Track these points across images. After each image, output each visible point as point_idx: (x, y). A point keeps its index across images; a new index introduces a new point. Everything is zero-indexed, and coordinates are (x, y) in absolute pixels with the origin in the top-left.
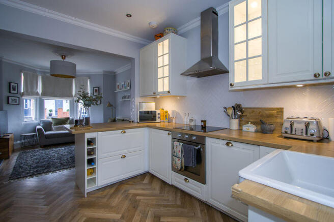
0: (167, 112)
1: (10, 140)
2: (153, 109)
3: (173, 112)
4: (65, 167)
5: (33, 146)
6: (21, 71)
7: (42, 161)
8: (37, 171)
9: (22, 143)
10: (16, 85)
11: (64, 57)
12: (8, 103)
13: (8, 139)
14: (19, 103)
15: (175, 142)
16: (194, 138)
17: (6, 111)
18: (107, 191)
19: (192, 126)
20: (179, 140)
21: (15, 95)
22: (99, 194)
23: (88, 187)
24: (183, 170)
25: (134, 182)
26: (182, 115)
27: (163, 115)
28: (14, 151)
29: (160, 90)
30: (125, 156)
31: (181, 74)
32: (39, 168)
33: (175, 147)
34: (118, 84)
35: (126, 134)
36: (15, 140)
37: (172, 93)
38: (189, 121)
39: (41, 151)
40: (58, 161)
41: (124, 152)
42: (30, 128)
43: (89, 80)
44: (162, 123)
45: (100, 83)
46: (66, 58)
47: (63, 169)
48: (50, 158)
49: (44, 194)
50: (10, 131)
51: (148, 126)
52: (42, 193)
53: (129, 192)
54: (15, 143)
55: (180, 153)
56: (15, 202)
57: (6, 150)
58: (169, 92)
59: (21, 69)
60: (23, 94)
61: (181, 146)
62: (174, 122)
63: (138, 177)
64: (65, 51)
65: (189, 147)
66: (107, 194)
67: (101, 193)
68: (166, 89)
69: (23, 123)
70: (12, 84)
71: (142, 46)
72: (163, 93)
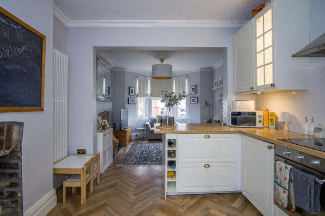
0: (273, 114)
1: (128, 132)
2: (252, 110)
3: (284, 114)
4: (158, 163)
5: (143, 139)
6: (137, 77)
7: (145, 153)
8: (138, 161)
9: (136, 136)
10: (133, 88)
11: (162, 60)
12: (128, 103)
13: (126, 131)
14: (135, 103)
15: (278, 162)
16: (317, 162)
17: (127, 109)
18: (187, 200)
19: (317, 139)
20: (287, 161)
21: (133, 97)
22: (179, 201)
23: (168, 190)
24: (293, 210)
25: (220, 201)
26: (301, 120)
27: (266, 118)
28: (130, 141)
29: (260, 83)
30: (209, 166)
31: (293, 56)
32: (141, 159)
33: (278, 170)
34: (216, 80)
35: (210, 139)
36: (132, 132)
37: (279, 87)
38: (312, 130)
39: (147, 144)
40: (155, 155)
41: (208, 160)
42: (141, 123)
43: (187, 79)
44: (266, 130)
45: (197, 81)
46: (164, 61)
47: (157, 164)
48: (150, 152)
49: (136, 184)
50: (129, 125)
51: (241, 132)
52: (136, 182)
53: (210, 212)
54: (132, 134)
55: (287, 182)
56: (118, 184)
57: (125, 139)
58: (273, 85)
59: (136, 75)
60: (137, 96)
61: (288, 171)
62: (286, 128)
63: (226, 196)
64: (162, 54)
65: (302, 176)
66: (186, 204)
67: (180, 200)
68: (269, 81)
69: (138, 119)
70: (131, 88)
71: (235, 30)
72: (264, 86)
